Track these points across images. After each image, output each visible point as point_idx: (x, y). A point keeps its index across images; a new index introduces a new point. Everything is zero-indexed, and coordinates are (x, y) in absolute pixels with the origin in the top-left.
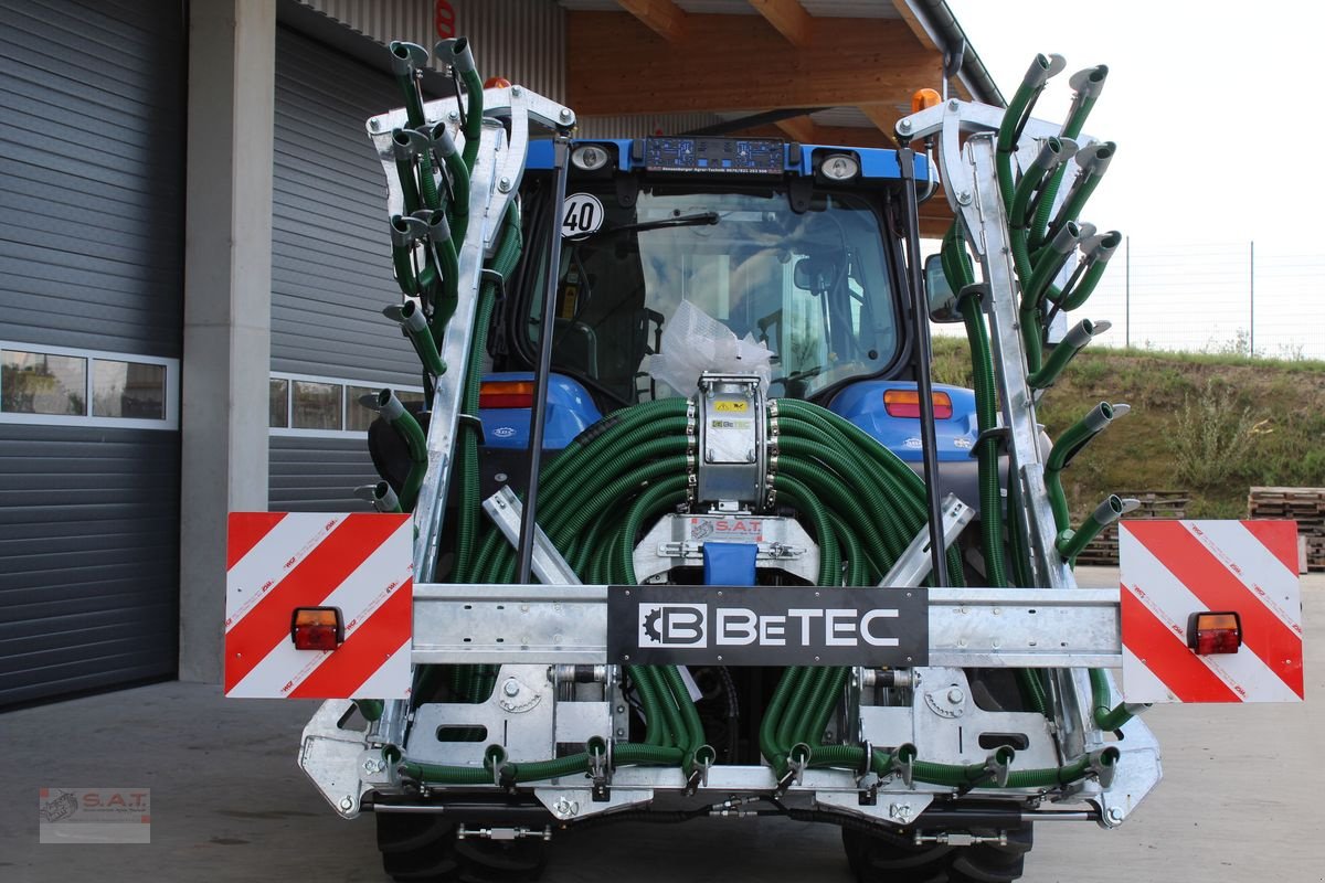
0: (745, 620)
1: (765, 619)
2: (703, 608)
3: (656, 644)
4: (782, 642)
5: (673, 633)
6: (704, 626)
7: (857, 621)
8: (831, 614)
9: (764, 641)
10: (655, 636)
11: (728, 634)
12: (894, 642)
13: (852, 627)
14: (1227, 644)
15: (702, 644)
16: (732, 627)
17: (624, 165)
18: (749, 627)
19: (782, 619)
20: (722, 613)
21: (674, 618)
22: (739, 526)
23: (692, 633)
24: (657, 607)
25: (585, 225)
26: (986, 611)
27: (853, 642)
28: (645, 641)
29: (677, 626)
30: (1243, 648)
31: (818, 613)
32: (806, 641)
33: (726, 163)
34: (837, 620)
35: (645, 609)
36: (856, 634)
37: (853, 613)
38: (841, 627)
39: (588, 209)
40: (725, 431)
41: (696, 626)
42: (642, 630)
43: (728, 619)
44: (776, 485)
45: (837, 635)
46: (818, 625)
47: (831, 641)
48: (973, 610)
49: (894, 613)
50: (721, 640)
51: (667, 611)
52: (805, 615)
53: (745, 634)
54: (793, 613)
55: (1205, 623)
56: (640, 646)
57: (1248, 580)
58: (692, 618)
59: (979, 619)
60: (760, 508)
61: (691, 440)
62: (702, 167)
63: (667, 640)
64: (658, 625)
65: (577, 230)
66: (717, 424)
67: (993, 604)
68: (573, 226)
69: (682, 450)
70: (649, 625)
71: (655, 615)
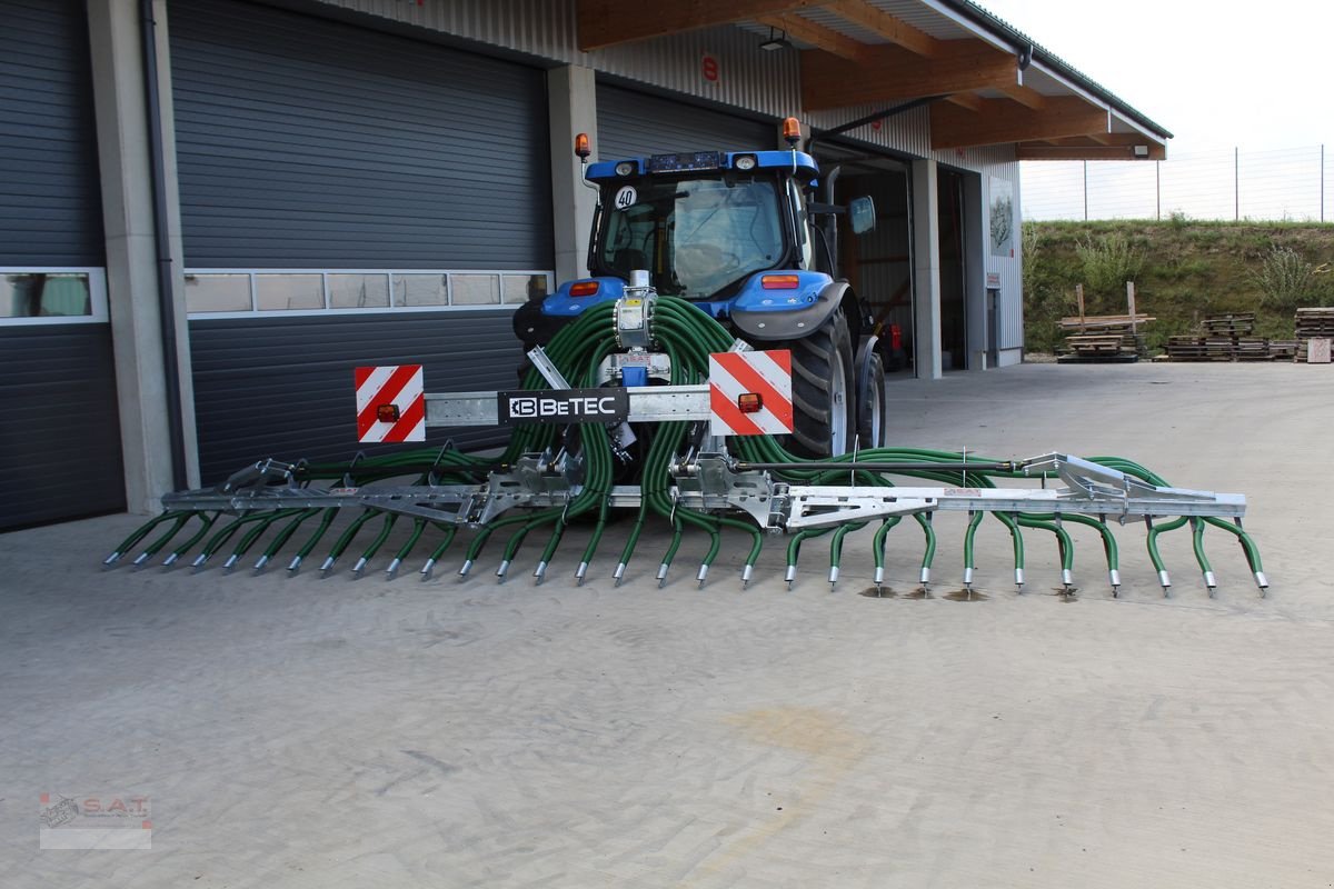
0: (552, 404)
1: (560, 403)
2: (535, 400)
3: (517, 415)
4: (567, 413)
5: (524, 411)
6: (535, 407)
7: (597, 403)
8: (587, 400)
9: (560, 413)
10: (516, 412)
11: (545, 410)
12: (613, 412)
13: (595, 406)
14: (756, 408)
15: (535, 415)
16: (546, 407)
17: (641, 171)
18: (553, 407)
19: (566, 403)
20: (542, 401)
21: (524, 404)
22: (641, 358)
23: (531, 410)
24: (517, 400)
25: (628, 202)
26: (654, 397)
27: (596, 412)
28: (513, 415)
29: (525, 408)
30: (764, 409)
31: (581, 400)
32: (576, 412)
35: (512, 401)
36: (597, 409)
37: (596, 399)
38: (590, 406)
39: (629, 194)
40: (628, 315)
41: (532, 407)
42: (511, 410)
43: (545, 404)
44: (653, 338)
45: (589, 409)
46: (581, 405)
47: (587, 412)
48: (648, 396)
49: (613, 399)
50: (543, 413)
51: (521, 401)
52: (576, 401)
54: (571, 400)
55: (743, 398)
56: (511, 416)
57: (767, 378)
58: (531, 404)
59: (651, 400)
61: (614, 320)
63: (521, 414)
64: (517, 407)
66: (625, 311)
67: (657, 393)
69: (611, 324)
70: (514, 408)
71: (516, 403)
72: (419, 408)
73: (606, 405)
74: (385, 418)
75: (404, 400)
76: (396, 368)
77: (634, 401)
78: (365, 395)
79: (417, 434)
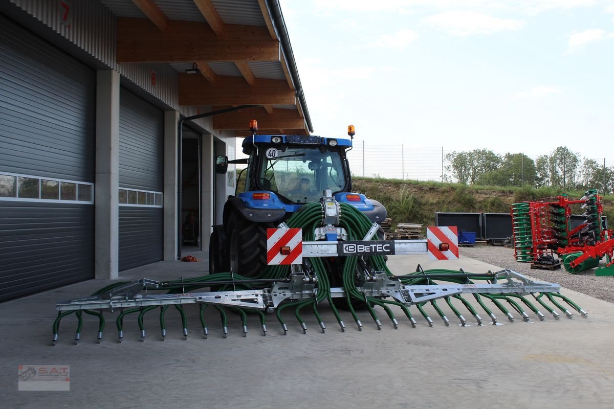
0: (362, 247)
1: (366, 247)
2: (355, 245)
4: (369, 251)
5: (350, 250)
6: (355, 248)
7: (382, 247)
8: (378, 245)
9: (366, 251)
10: (347, 251)
11: (360, 250)
12: (389, 250)
14: (446, 249)
15: (355, 252)
16: (360, 248)
17: (284, 142)
18: (363, 248)
19: (369, 247)
20: (358, 246)
21: (350, 247)
22: (333, 230)
23: (353, 250)
24: (347, 245)
25: (274, 156)
26: (404, 244)
27: (382, 251)
28: (345, 252)
32: (373, 251)
34: (379, 247)
35: (345, 245)
36: (382, 249)
37: (381, 245)
38: (379, 248)
39: (274, 152)
40: (330, 209)
41: (354, 248)
43: (359, 247)
44: (340, 221)
45: (379, 249)
46: (375, 247)
47: (378, 251)
48: (402, 244)
49: (389, 245)
50: (358, 251)
52: (373, 246)
53: (363, 250)
54: (371, 245)
55: (443, 245)
59: (403, 246)
60: (336, 226)
61: (323, 211)
64: (347, 248)
65: (272, 157)
66: (328, 208)
68: (271, 155)
69: (321, 214)
70: (345, 249)
71: (347, 246)
72: (299, 249)
73: (386, 248)
74: (282, 253)
75: (292, 244)
76: (289, 228)
77: (396, 246)
78: (272, 242)
79: (298, 261)
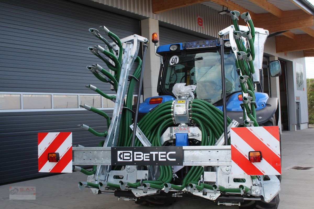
0: (140, 155)
1: (145, 154)
2: (131, 152)
3: (122, 160)
4: (149, 160)
5: (125, 158)
6: (131, 156)
7: (166, 155)
8: (160, 153)
9: (145, 160)
10: (121, 158)
11: (137, 158)
12: (175, 160)
13: (165, 156)
14: (258, 159)
15: (131, 160)
16: (138, 156)
17: (181, 49)
18: (141, 156)
19: (149, 154)
20: (135, 153)
21: (125, 154)
22: (185, 129)
23: (129, 158)
24: (121, 152)
25: (175, 62)
26: (198, 152)
27: (165, 160)
28: (119, 160)
29: (126, 156)
31: (157, 153)
32: (154, 160)
33: (203, 46)
34: (161, 154)
35: (119, 152)
36: (166, 158)
37: (165, 153)
38: (162, 156)
39: (176, 59)
40: (179, 107)
41: (130, 156)
42: (118, 157)
43: (137, 155)
44: (192, 119)
45: (161, 158)
46: (157, 156)
47: (160, 159)
48: (195, 151)
49: (175, 153)
50: (135, 160)
51: (124, 153)
52: (154, 153)
53: (140, 158)
54: (151, 153)
55: (252, 154)
56: (118, 161)
57: (265, 142)
58: (129, 154)
59: (197, 153)
60: (190, 125)
61: (172, 110)
62: (198, 47)
63: (124, 159)
64: (122, 156)
66: (177, 106)
67: (200, 150)
69: (170, 112)
70: (120, 156)
71: (121, 154)
72: (70, 155)
73: (171, 156)
74: (51, 160)
75: (62, 151)
76: (58, 133)
77: (186, 154)
78: (42, 147)
79: (68, 169)
